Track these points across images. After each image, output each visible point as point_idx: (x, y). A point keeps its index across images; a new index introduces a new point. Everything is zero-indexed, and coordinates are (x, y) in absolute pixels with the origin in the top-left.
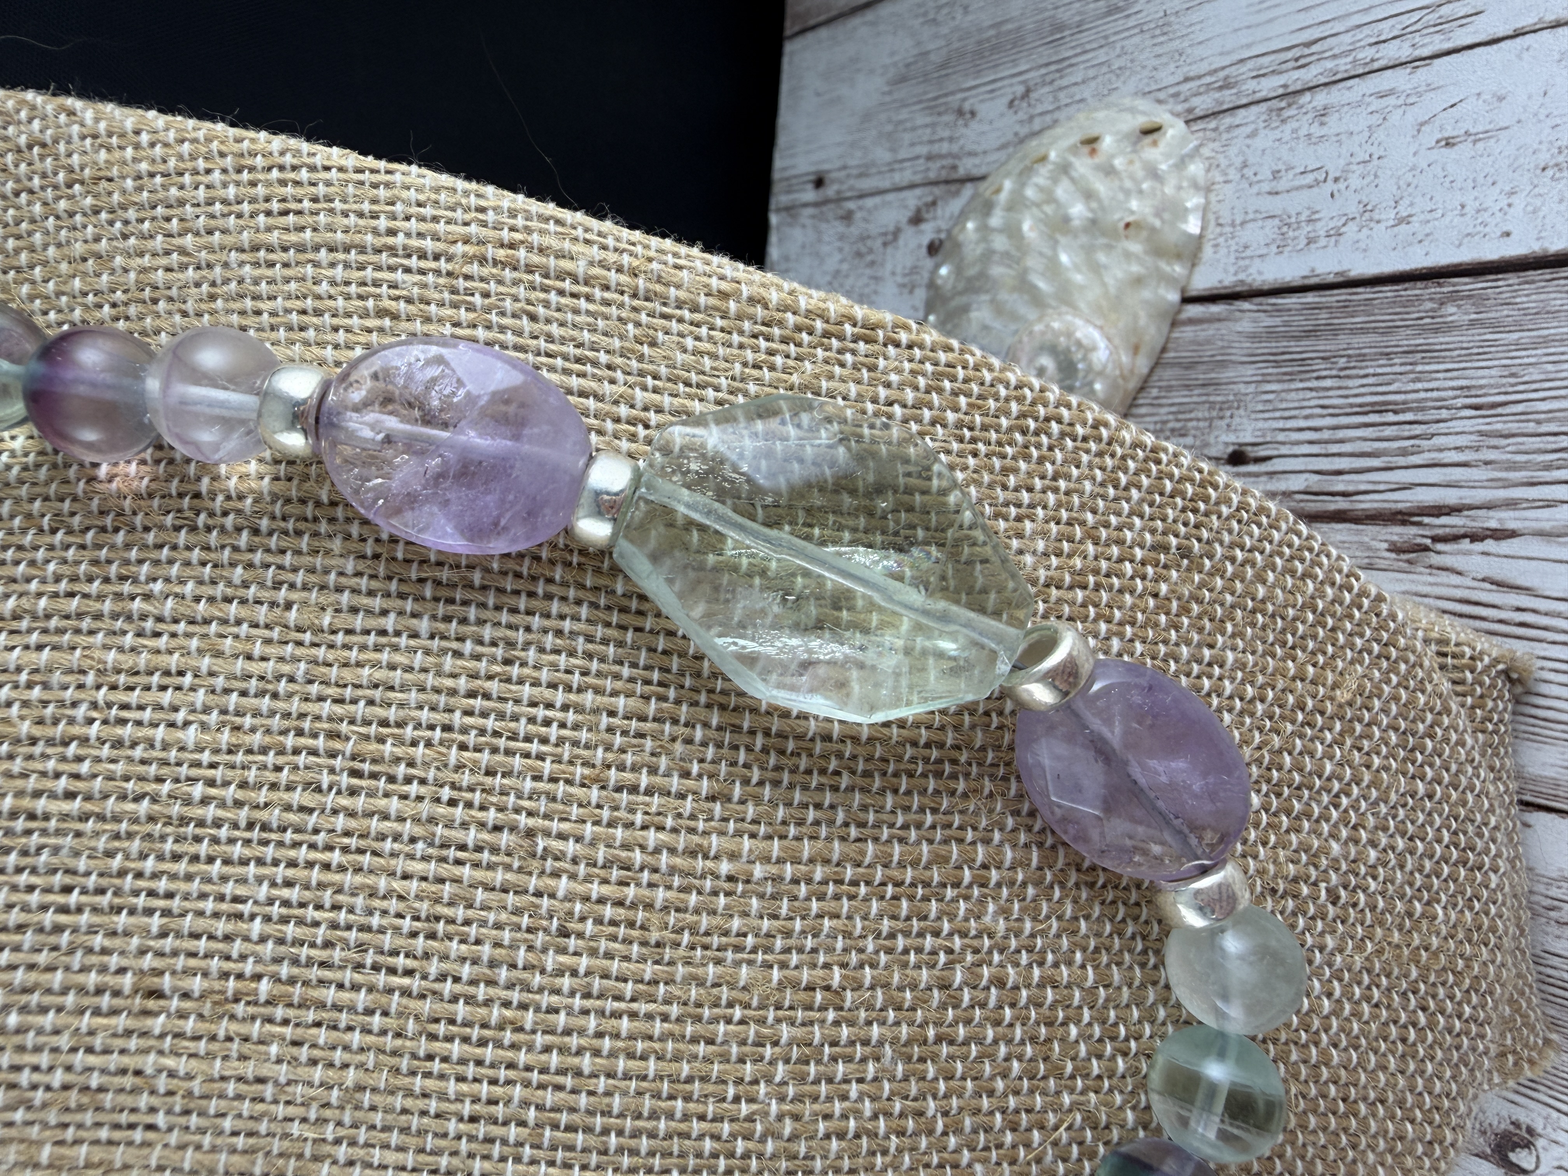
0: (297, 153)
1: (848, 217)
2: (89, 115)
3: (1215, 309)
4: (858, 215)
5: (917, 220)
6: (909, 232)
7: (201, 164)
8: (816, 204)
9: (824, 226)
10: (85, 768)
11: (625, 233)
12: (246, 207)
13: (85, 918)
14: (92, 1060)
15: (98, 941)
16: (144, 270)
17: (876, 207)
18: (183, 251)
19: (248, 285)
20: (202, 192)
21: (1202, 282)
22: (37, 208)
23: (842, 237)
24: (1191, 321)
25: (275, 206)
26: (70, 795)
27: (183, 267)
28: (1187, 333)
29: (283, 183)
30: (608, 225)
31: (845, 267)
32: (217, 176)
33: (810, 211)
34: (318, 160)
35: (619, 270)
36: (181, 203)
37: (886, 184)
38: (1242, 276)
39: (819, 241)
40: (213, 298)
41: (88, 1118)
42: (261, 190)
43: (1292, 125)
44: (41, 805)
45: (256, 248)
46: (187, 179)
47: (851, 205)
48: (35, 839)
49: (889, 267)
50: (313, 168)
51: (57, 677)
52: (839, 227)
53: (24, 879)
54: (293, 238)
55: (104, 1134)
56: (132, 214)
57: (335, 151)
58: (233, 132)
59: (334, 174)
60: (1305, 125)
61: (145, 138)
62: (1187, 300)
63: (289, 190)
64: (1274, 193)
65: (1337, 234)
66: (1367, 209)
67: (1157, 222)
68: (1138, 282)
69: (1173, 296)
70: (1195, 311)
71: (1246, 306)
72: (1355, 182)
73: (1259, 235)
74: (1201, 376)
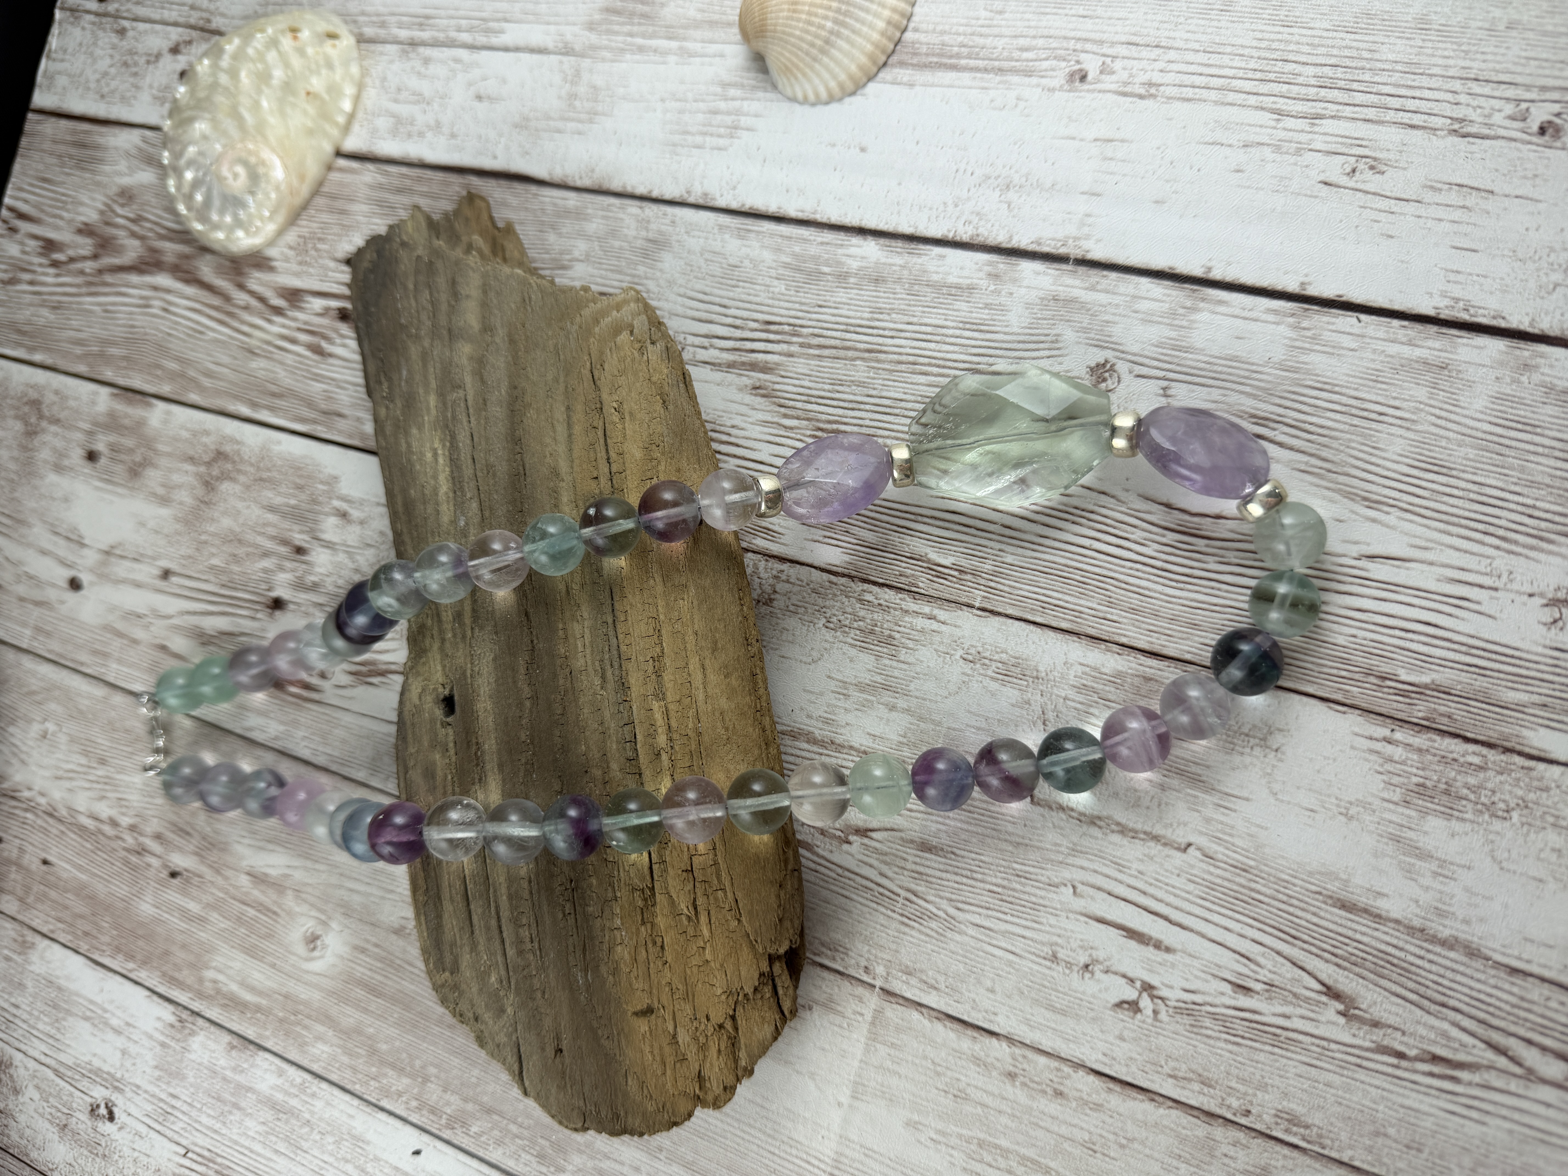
1: (122, 32)
3: (354, 165)
4: (130, 34)
5: (175, 50)
6: (168, 58)
8: (97, 14)
9: (101, 34)
17: (146, 32)
21: (351, 144)
23: (114, 47)
24: (339, 169)
28: (335, 176)
31: (113, 71)
33: (91, 18)
37: (156, 16)
38: (373, 147)
39: (95, 44)
43: (412, 63)
47: (126, 24)
49: (148, 80)
52: (114, 38)
60: (417, 64)
62: (339, 154)
64: (396, 101)
65: (421, 134)
66: (438, 125)
67: (326, 97)
68: (310, 132)
69: (328, 148)
70: (342, 162)
71: (370, 166)
72: (436, 106)
73: (383, 123)
74: (339, 204)
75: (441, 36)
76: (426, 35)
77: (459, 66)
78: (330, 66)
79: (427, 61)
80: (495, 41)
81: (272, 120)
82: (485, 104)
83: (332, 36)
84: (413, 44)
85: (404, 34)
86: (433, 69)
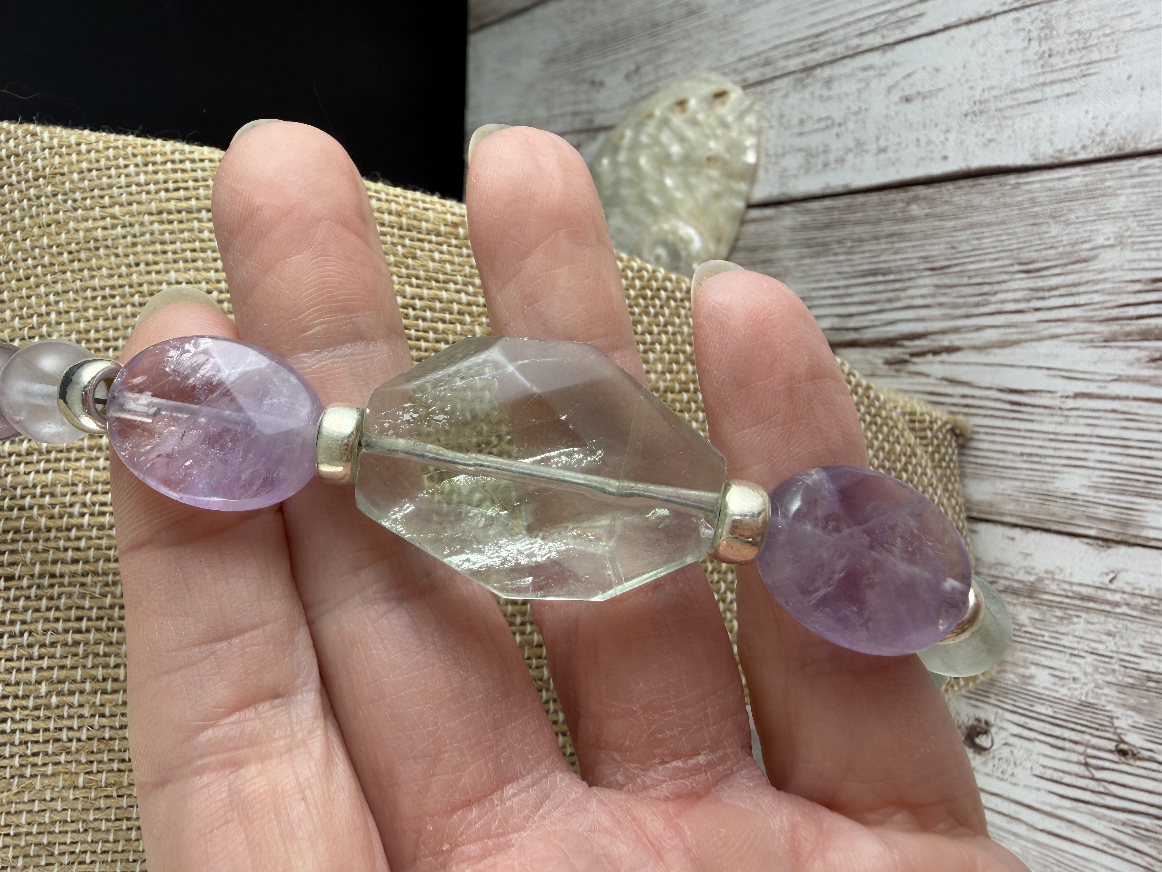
0: (182, 152)
2: (46, 135)
3: (769, 212)
7: (122, 162)
10: (83, 544)
11: (392, 190)
12: (152, 187)
13: (92, 636)
14: (104, 721)
15: (101, 649)
16: (88, 230)
18: (113, 217)
19: (157, 236)
20: (123, 180)
21: (760, 193)
22: (16, 195)
24: (754, 221)
25: (171, 185)
26: (75, 561)
27: (114, 227)
28: (751, 228)
29: (175, 171)
30: (380, 186)
32: (132, 169)
34: (196, 156)
35: (390, 213)
36: (110, 187)
38: (784, 190)
40: (134, 245)
41: (105, 757)
42: (161, 176)
43: (811, 89)
44: (58, 568)
45: (160, 213)
46: (113, 172)
48: (56, 590)
50: (193, 161)
51: (59, 489)
53: (52, 614)
54: (184, 205)
55: (115, 766)
56: (78, 195)
57: (206, 149)
58: (140, 141)
59: (207, 164)
60: (818, 89)
61: (83, 148)
62: (750, 206)
63: (179, 175)
64: (801, 134)
65: (841, 160)
66: (859, 143)
67: (727, 156)
68: (717, 196)
69: (740, 204)
70: (755, 213)
71: (787, 209)
72: (851, 126)
73: (792, 162)
74: (761, 255)
75: (840, 50)
76: (819, 56)
77: (871, 73)
78: (724, 124)
79: (828, 82)
80: (913, 31)
81: (679, 195)
82: (918, 104)
83: (720, 95)
84: (808, 70)
85: (794, 64)
86: (836, 89)
